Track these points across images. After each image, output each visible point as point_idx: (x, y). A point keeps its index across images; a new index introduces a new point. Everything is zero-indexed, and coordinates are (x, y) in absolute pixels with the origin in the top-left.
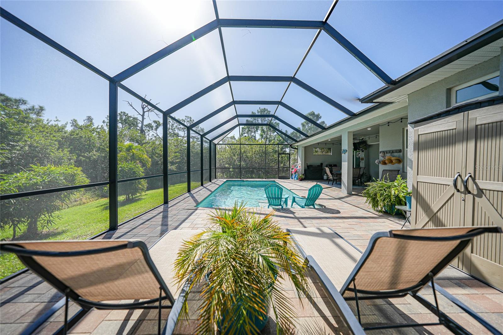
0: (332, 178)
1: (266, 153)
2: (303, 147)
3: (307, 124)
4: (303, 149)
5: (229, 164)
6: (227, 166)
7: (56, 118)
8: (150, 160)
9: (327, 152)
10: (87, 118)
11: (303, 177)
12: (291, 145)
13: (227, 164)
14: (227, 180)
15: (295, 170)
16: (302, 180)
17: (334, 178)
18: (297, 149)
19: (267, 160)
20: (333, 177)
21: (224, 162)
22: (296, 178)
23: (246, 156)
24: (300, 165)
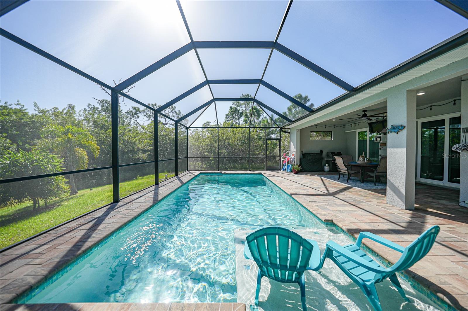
0: (347, 172)
1: (250, 139)
2: (298, 130)
3: (295, 107)
4: (299, 132)
5: (209, 152)
6: (206, 153)
7: (18, 101)
8: (98, 147)
9: (324, 137)
10: (68, 106)
11: (299, 168)
12: (281, 128)
13: (207, 152)
14: (201, 173)
15: (287, 159)
16: (297, 172)
17: (351, 172)
18: (289, 133)
19: (251, 147)
20: (348, 170)
21: (203, 150)
22: (289, 170)
23: (228, 143)
24: (294, 153)
